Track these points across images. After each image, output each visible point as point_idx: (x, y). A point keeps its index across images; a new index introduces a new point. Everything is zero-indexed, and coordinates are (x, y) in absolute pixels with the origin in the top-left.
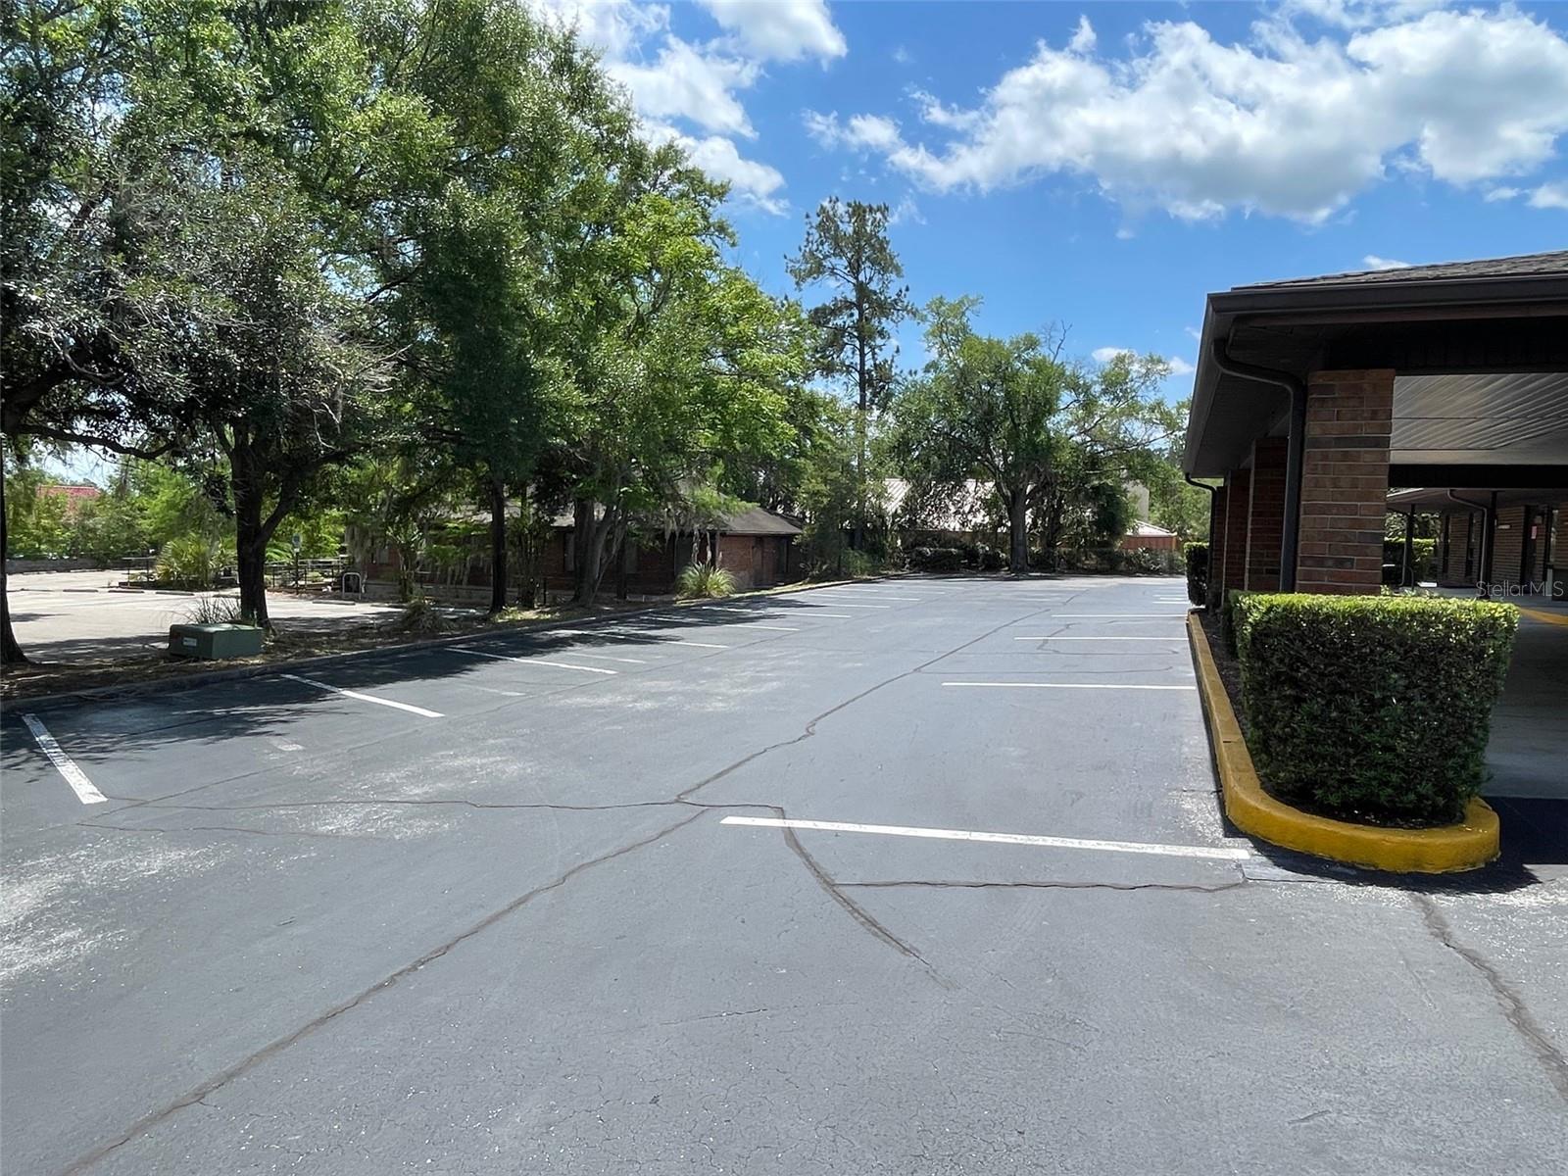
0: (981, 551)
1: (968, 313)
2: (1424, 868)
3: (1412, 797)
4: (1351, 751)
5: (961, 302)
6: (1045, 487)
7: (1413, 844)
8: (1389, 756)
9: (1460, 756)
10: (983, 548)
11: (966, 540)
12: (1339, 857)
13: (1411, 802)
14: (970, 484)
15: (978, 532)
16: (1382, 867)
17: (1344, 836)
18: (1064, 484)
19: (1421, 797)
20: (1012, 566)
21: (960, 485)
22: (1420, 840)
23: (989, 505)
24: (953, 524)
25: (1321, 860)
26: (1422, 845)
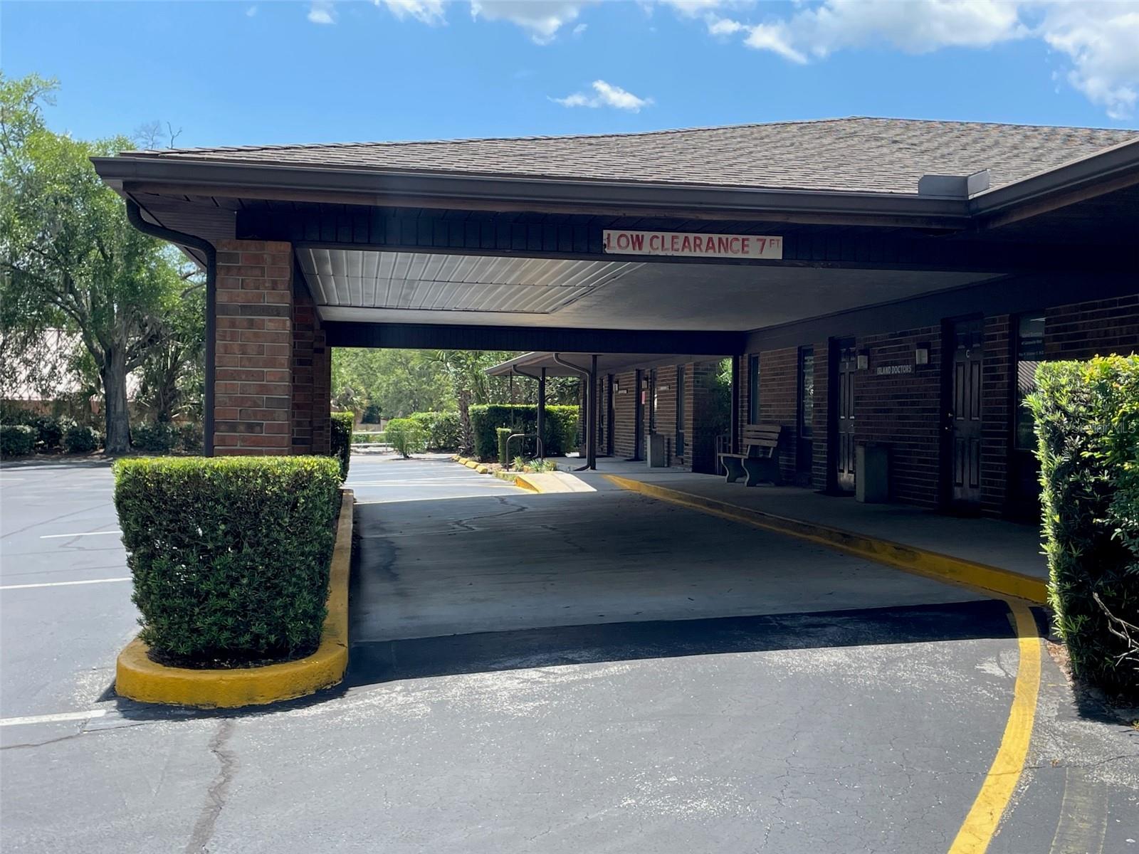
0: (65, 428)
1: (37, 100)
2: (255, 700)
3: (247, 637)
4: (194, 601)
5: (28, 84)
6: (153, 340)
7: (245, 680)
8: (223, 602)
9: (288, 596)
10: (67, 422)
11: (47, 412)
12: (185, 703)
13: (247, 642)
14: (50, 336)
15: (65, 403)
16: (220, 705)
17: (188, 681)
18: (178, 337)
19: (257, 637)
20: (110, 447)
21: (32, 337)
22: (252, 675)
23: (78, 364)
24: (27, 393)
25: (171, 707)
26: (252, 679)
